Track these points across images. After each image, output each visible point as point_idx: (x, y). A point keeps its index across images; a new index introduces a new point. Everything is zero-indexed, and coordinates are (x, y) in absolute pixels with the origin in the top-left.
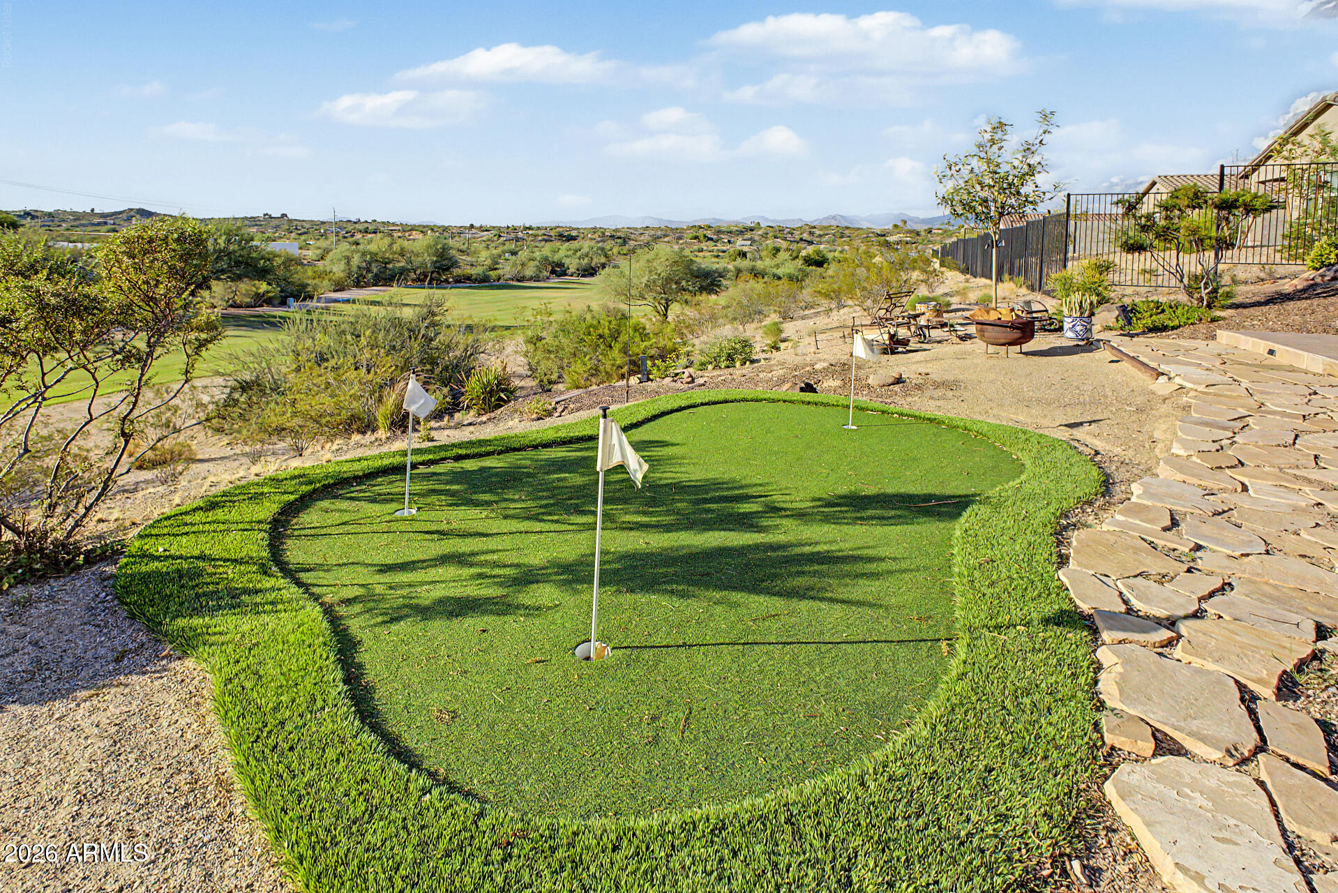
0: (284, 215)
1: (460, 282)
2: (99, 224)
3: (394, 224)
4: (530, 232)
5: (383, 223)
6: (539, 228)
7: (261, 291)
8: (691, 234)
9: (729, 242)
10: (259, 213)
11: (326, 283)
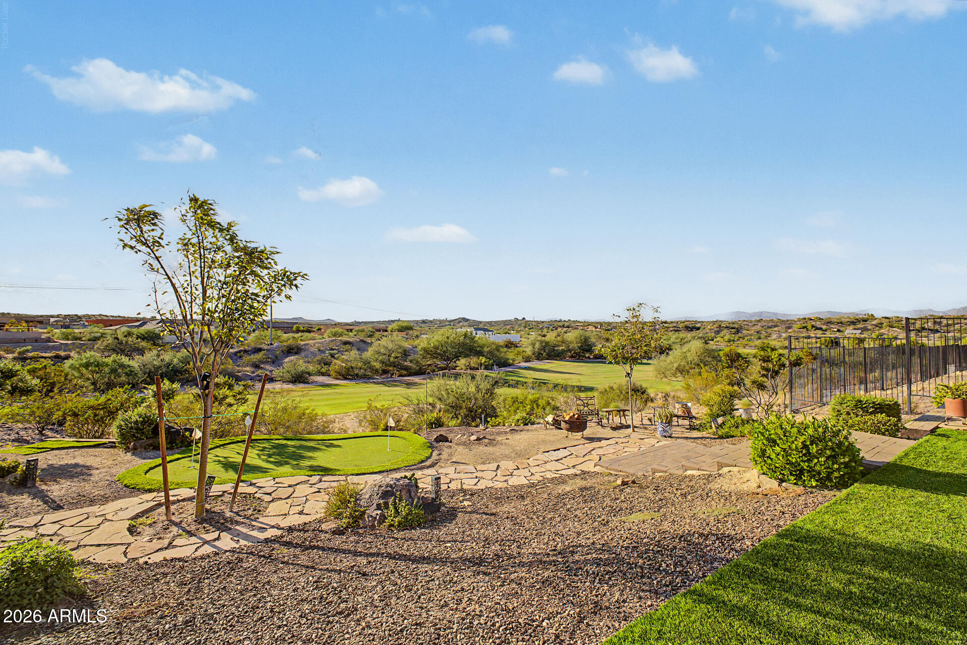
0: (524, 319)
1: (596, 358)
3: (580, 322)
4: (665, 325)
5: (574, 321)
6: (672, 322)
7: (482, 362)
8: (800, 324)
11: (520, 358)
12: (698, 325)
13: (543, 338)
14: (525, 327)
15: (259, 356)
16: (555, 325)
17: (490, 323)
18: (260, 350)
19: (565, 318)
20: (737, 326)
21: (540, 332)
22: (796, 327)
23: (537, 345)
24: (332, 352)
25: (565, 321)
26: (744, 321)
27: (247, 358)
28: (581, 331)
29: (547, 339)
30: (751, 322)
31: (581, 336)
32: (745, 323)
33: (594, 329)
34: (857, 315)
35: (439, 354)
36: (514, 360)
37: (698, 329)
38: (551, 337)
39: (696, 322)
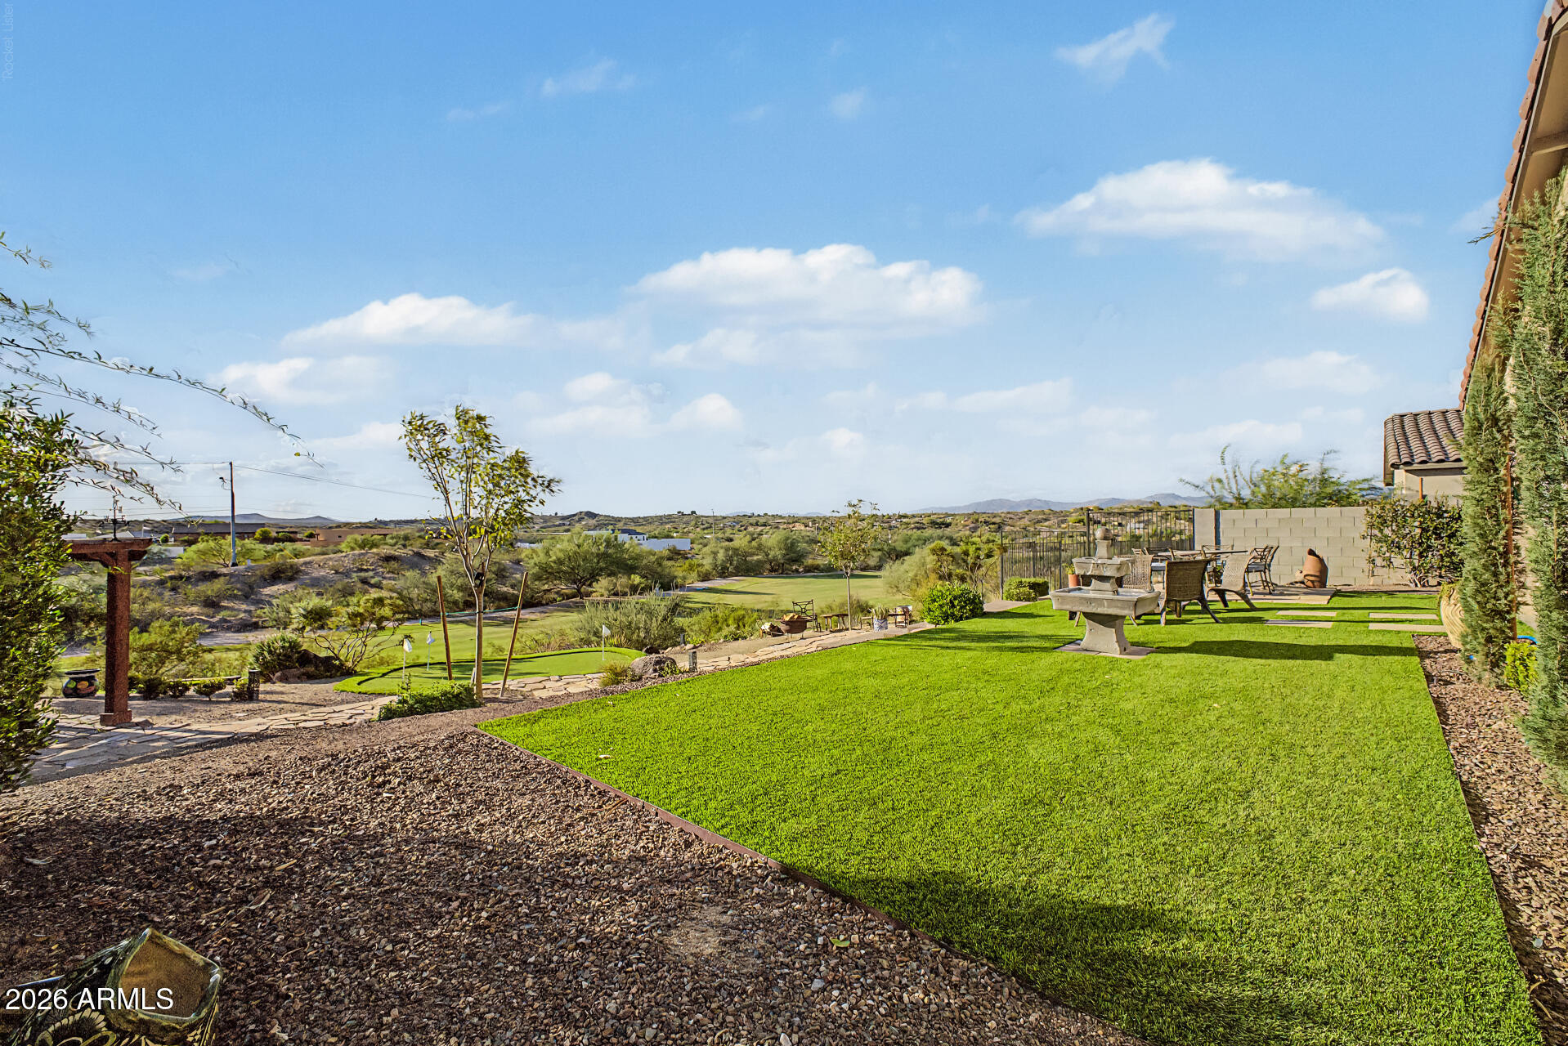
0: (693, 512)
1: (809, 571)
2: (559, 525)
3: (781, 517)
4: (904, 520)
5: (773, 516)
6: (914, 516)
7: (636, 583)
8: (1075, 516)
9: (1120, 525)
10: (673, 511)
11: (694, 575)
12: (949, 520)
13: (731, 543)
14: (696, 526)
15: (217, 585)
16: (742, 522)
17: (635, 520)
18: (214, 575)
19: (759, 511)
20: (997, 520)
21: (720, 535)
22: (1071, 519)
23: (721, 556)
24: (363, 574)
25: (759, 516)
26: (1009, 513)
27: (191, 590)
28: (784, 532)
29: (736, 544)
30: (1016, 514)
31: (787, 539)
32: (1009, 516)
33: (803, 528)
34: (1143, 503)
35: (565, 572)
36: (684, 578)
37: (948, 525)
38: (741, 541)
39: (948, 515)
